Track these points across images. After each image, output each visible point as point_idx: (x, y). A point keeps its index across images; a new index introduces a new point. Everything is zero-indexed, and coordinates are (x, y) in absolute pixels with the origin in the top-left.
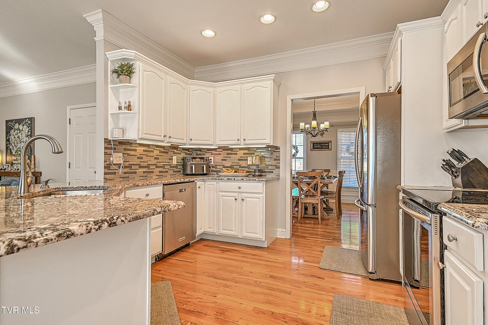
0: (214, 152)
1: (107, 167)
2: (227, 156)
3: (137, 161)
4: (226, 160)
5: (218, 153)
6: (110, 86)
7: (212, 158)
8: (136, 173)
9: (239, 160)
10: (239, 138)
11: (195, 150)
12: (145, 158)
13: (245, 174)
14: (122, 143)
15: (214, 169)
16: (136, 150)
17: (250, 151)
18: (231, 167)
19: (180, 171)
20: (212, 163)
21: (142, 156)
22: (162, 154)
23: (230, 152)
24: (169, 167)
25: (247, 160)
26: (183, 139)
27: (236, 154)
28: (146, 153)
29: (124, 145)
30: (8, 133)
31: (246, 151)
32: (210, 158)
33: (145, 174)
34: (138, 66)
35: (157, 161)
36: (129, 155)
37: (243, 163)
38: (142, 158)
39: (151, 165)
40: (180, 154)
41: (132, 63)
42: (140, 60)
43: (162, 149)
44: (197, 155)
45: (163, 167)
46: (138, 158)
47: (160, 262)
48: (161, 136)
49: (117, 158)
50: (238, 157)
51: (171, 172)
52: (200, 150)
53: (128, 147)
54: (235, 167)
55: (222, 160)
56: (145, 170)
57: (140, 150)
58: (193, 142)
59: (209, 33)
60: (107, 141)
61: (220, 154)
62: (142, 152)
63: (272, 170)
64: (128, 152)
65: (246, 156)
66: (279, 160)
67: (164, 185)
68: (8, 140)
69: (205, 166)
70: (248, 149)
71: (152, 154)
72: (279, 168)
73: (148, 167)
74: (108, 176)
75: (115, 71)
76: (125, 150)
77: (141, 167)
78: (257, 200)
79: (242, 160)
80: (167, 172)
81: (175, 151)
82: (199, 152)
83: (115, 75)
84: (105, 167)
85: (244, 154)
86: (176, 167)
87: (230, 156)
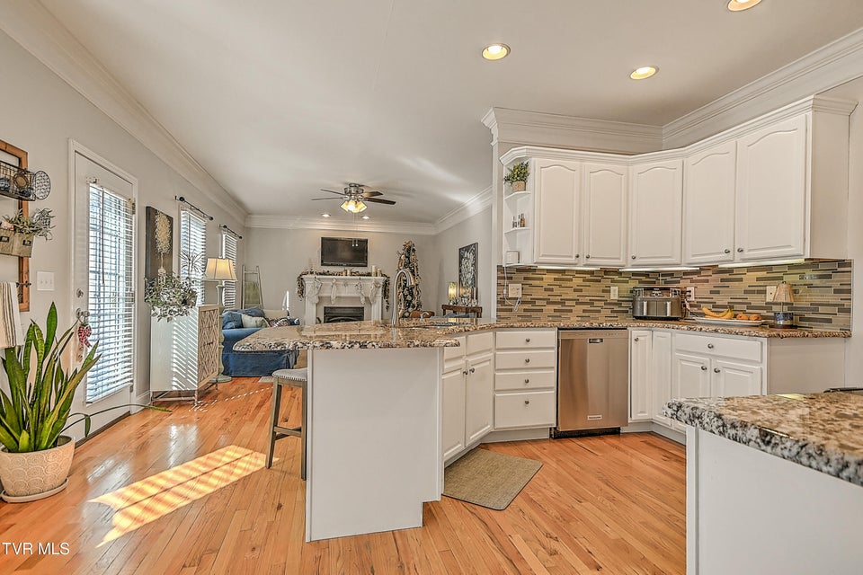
0: (695, 277)
1: (501, 301)
2: (720, 284)
3: (545, 295)
4: (718, 292)
5: (703, 278)
6: (504, 199)
7: (692, 289)
8: (542, 310)
9: (746, 292)
10: (729, 248)
11: (662, 275)
12: (557, 290)
13: (753, 322)
14: (521, 270)
15: (695, 310)
16: (542, 279)
17: (771, 273)
18: (731, 307)
19: (627, 312)
20: (692, 299)
21: (551, 287)
22: (588, 283)
23: (726, 276)
24: (602, 304)
25: (765, 292)
26: (619, 259)
27: (741, 280)
28: (558, 283)
29: (525, 273)
30: (460, 262)
31: (763, 274)
32: (688, 289)
33: (558, 314)
34: (535, 164)
35: (579, 294)
36: (531, 285)
37: (755, 300)
38: (552, 290)
39: (567, 300)
40: (627, 282)
41: (525, 163)
42: (535, 156)
43: (588, 276)
44: (665, 283)
45: (591, 303)
46: (546, 290)
47: (555, 441)
48: (571, 257)
49: (515, 290)
50: (744, 285)
51: (608, 312)
52: (671, 274)
53: (530, 275)
54: (737, 307)
55: (712, 292)
56: (556, 308)
57: (549, 278)
58: (638, 261)
59: (644, 72)
60: (500, 268)
61: (707, 281)
62: (552, 282)
63: (831, 317)
64: (530, 282)
65: (762, 283)
66: (849, 291)
67: (559, 329)
68: (460, 271)
69: (669, 303)
70: (769, 268)
71: (569, 284)
72: (848, 311)
73: (562, 302)
74: (503, 314)
75: (507, 179)
76: (525, 279)
77: (549, 303)
78: (748, 375)
79: (753, 292)
80: (599, 311)
81: (616, 278)
82: (668, 279)
83: (508, 183)
84: (498, 302)
85: (758, 279)
86: (619, 303)
87: (727, 284)
